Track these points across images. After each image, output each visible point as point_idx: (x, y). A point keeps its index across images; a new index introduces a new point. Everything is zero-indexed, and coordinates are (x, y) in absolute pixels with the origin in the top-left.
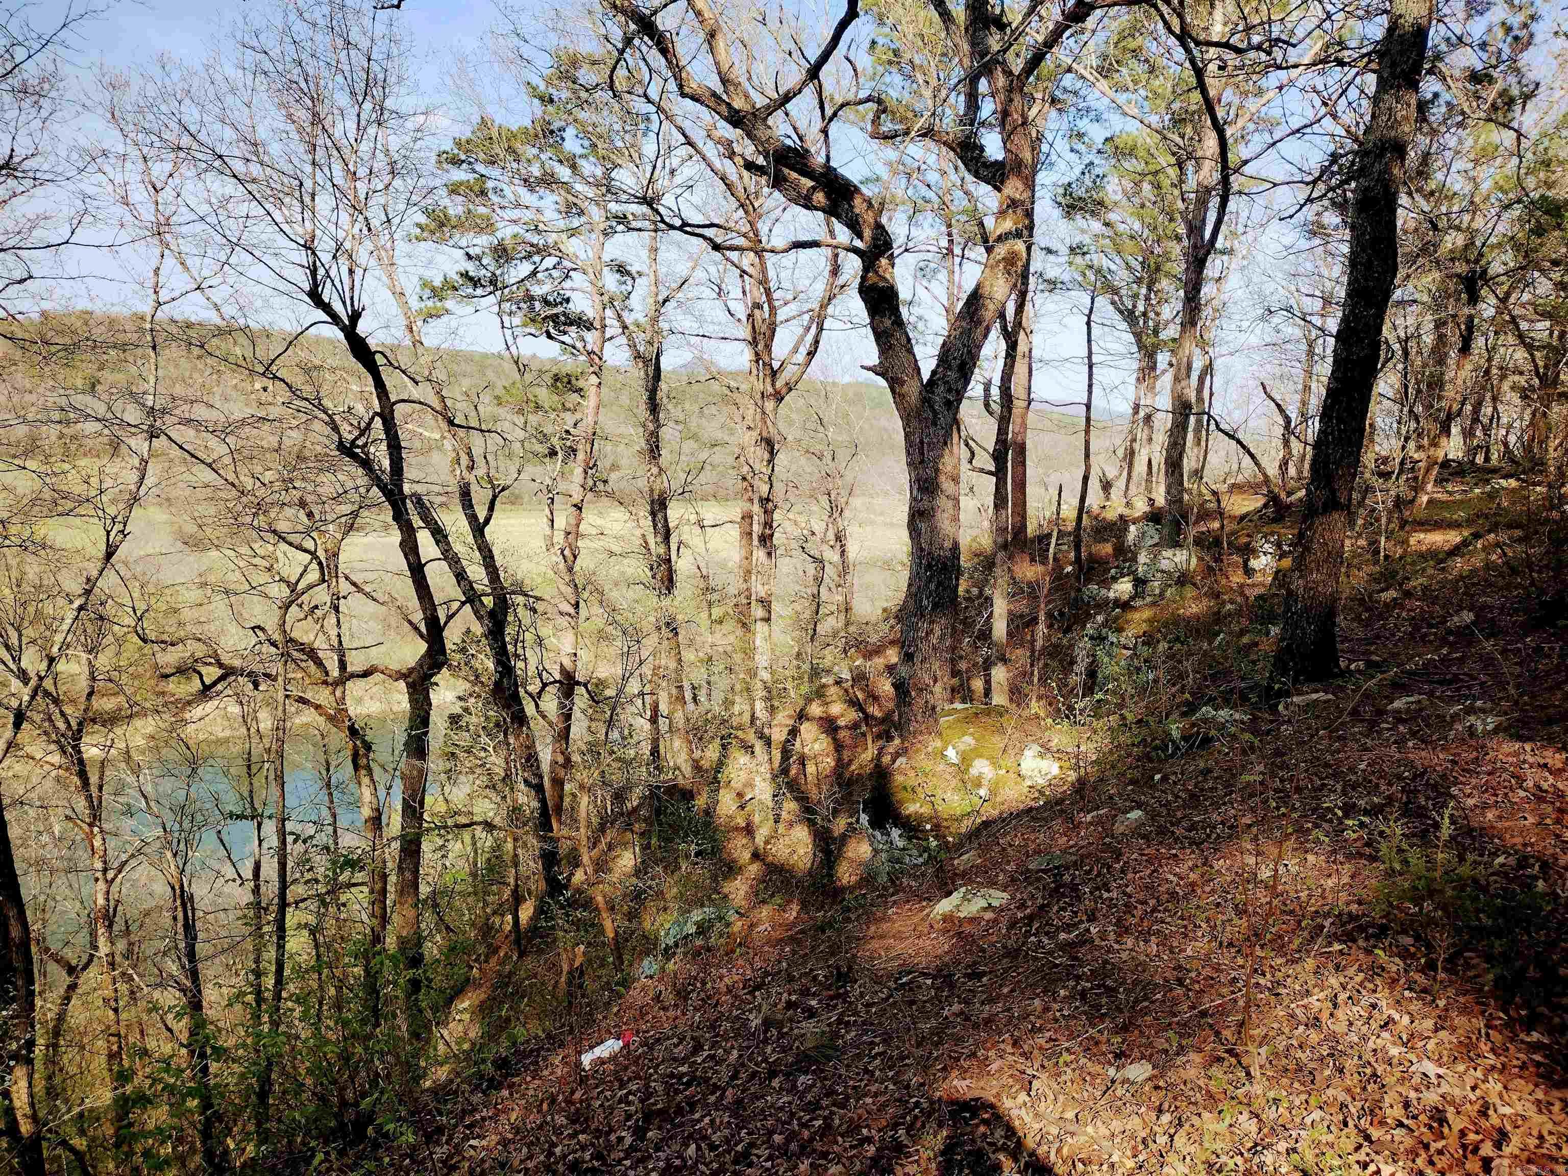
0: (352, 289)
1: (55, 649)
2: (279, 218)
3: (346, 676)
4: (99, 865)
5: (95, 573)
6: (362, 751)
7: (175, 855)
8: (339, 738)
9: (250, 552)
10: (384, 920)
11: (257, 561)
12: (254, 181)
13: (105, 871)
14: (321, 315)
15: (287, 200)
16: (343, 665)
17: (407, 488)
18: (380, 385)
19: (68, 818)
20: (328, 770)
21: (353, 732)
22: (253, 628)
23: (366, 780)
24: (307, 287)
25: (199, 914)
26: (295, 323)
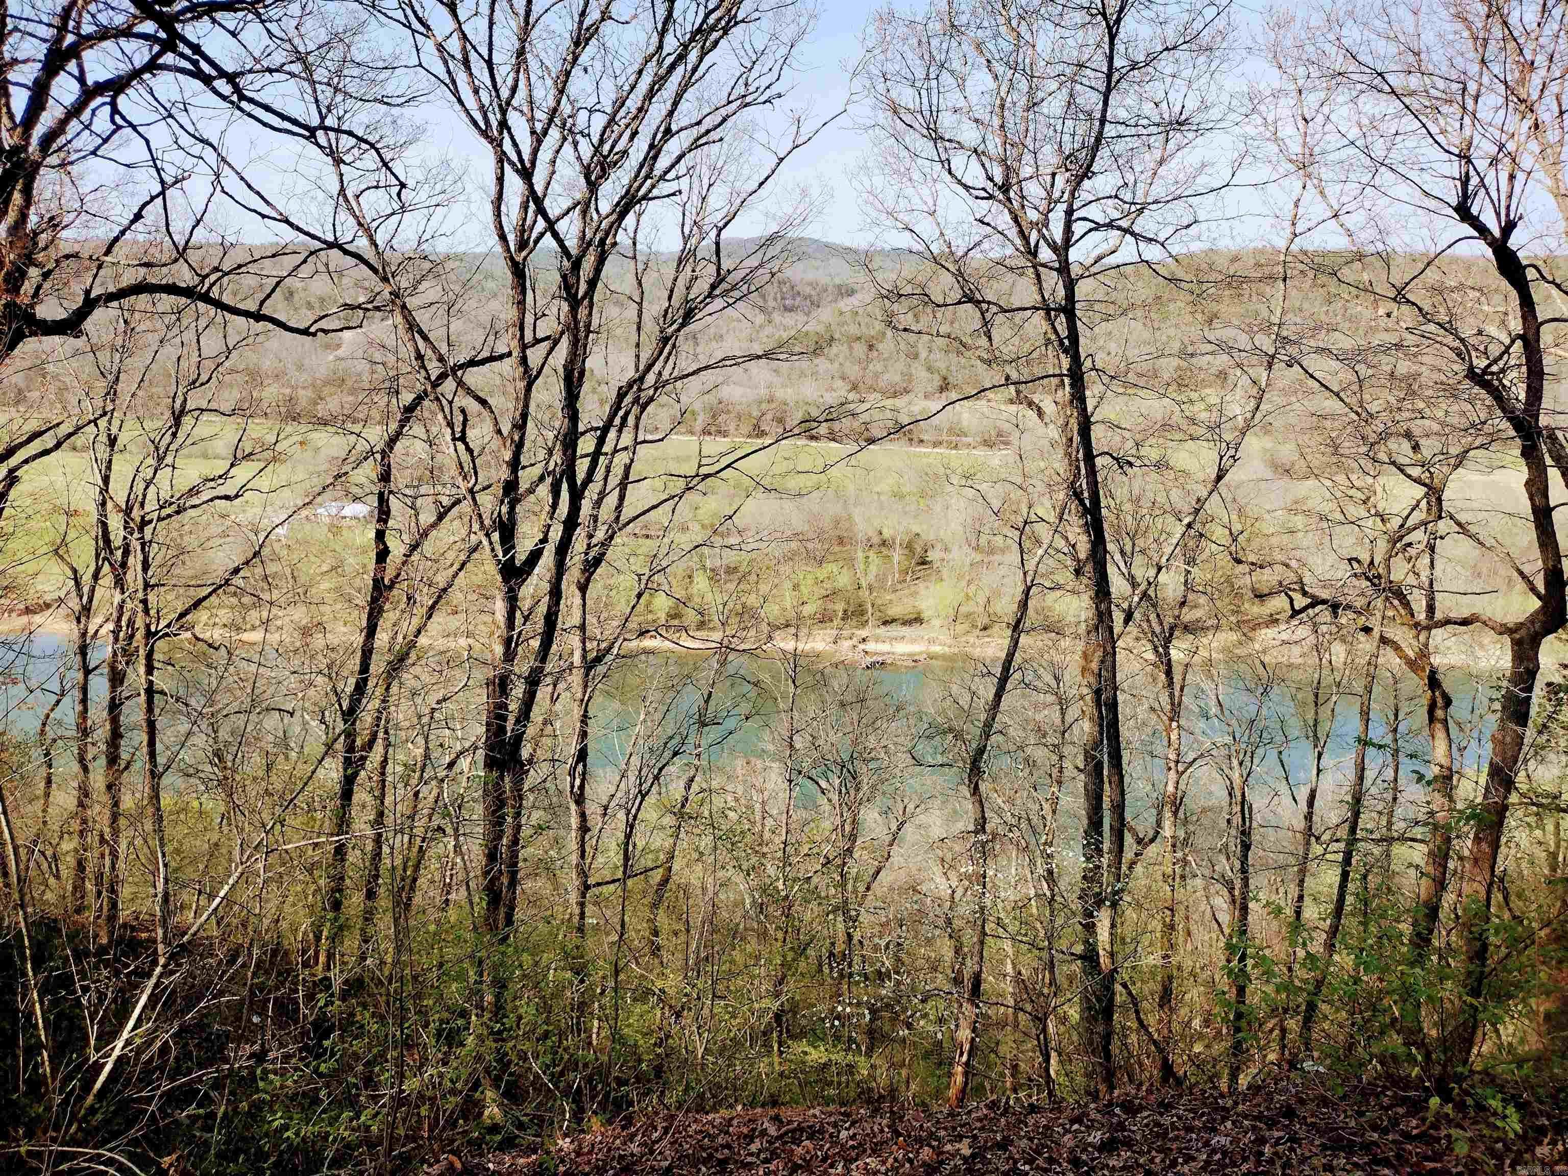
0: (1510, 197)
1: (1164, 560)
2: (1434, 130)
3: (1433, 622)
4: (1173, 756)
5: (1205, 494)
6: (1440, 702)
7: (1241, 764)
8: (1415, 684)
9: (1348, 483)
10: (1440, 885)
11: (1352, 492)
12: (1412, 94)
13: (1177, 762)
14: (1467, 230)
15: (1445, 109)
16: (1431, 609)
17: (1543, 421)
18: (1527, 304)
19: (1152, 709)
20: (1396, 716)
21: (1434, 682)
22: (1350, 560)
23: (1440, 734)
24: (1454, 202)
25: (1255, 825)
26: (1429, 242)
